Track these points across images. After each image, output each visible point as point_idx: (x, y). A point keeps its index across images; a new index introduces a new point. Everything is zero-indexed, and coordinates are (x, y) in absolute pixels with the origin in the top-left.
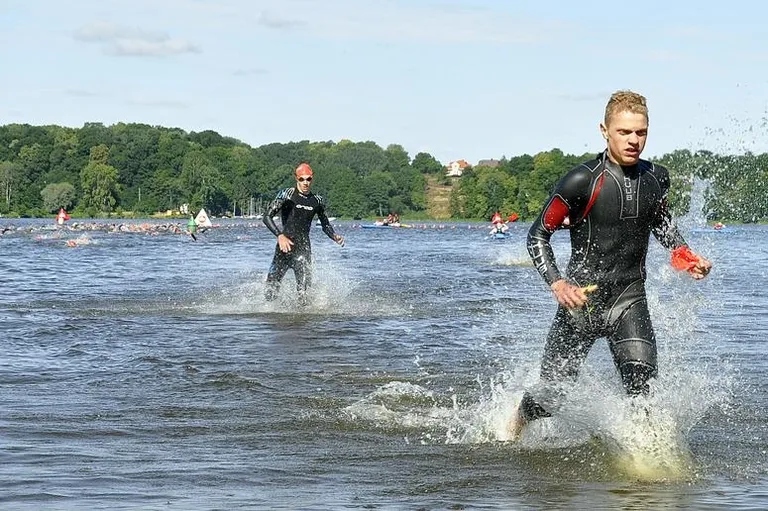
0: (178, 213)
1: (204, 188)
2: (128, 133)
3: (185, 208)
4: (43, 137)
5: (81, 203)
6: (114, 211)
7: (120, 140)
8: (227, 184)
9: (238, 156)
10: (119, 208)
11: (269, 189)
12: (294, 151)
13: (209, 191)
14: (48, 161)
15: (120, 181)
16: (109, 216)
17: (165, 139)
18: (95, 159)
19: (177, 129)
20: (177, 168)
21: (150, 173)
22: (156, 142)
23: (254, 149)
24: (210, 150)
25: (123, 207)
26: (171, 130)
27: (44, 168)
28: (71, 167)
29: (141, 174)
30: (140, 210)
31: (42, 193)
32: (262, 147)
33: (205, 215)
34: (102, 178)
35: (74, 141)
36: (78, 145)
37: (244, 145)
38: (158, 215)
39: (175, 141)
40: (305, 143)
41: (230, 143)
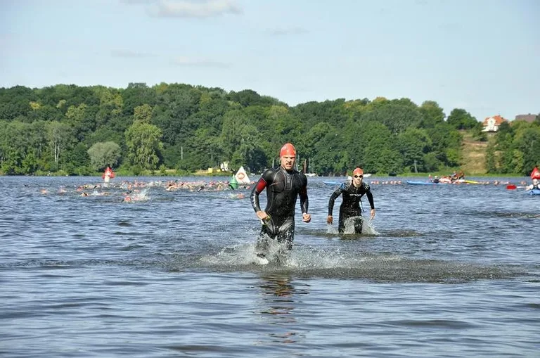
0: (219, 171)
1: (244, 146)
2: (170, 93)
3: (225, 166)
4: (89, 97)
5: (126, 161)
6: (158, 169)
7: (162, 100)
8: (266, 142)
9: (276, 115)
10: (162, 166)
11: (306, 146)
12: (330, 109)
13: (248, 149)
14: (94, 121)
15: (163, 140)
16: (153, 173)
17: (205, 99)
18: (139, 118)
19: (217, 89)
20: (218, 127)
21: (192, 131)
22: (197, 101)
23: (291, 108)
24: (250, 109)
25: (165, 165)
26: (211, 90)
27: (91, 127)
28: (116, 126)
29: (183, 133)
30: (182, 168)
31: (89, 151)
32: (299, 106)
33: (244, 172)
34: (146, 137)
35: (119, 101)
36: (122, 105)
37: (282, 104)
38: (200, 172)
39: (215, 100)
40: (340, 102)
41: (268, 102)
